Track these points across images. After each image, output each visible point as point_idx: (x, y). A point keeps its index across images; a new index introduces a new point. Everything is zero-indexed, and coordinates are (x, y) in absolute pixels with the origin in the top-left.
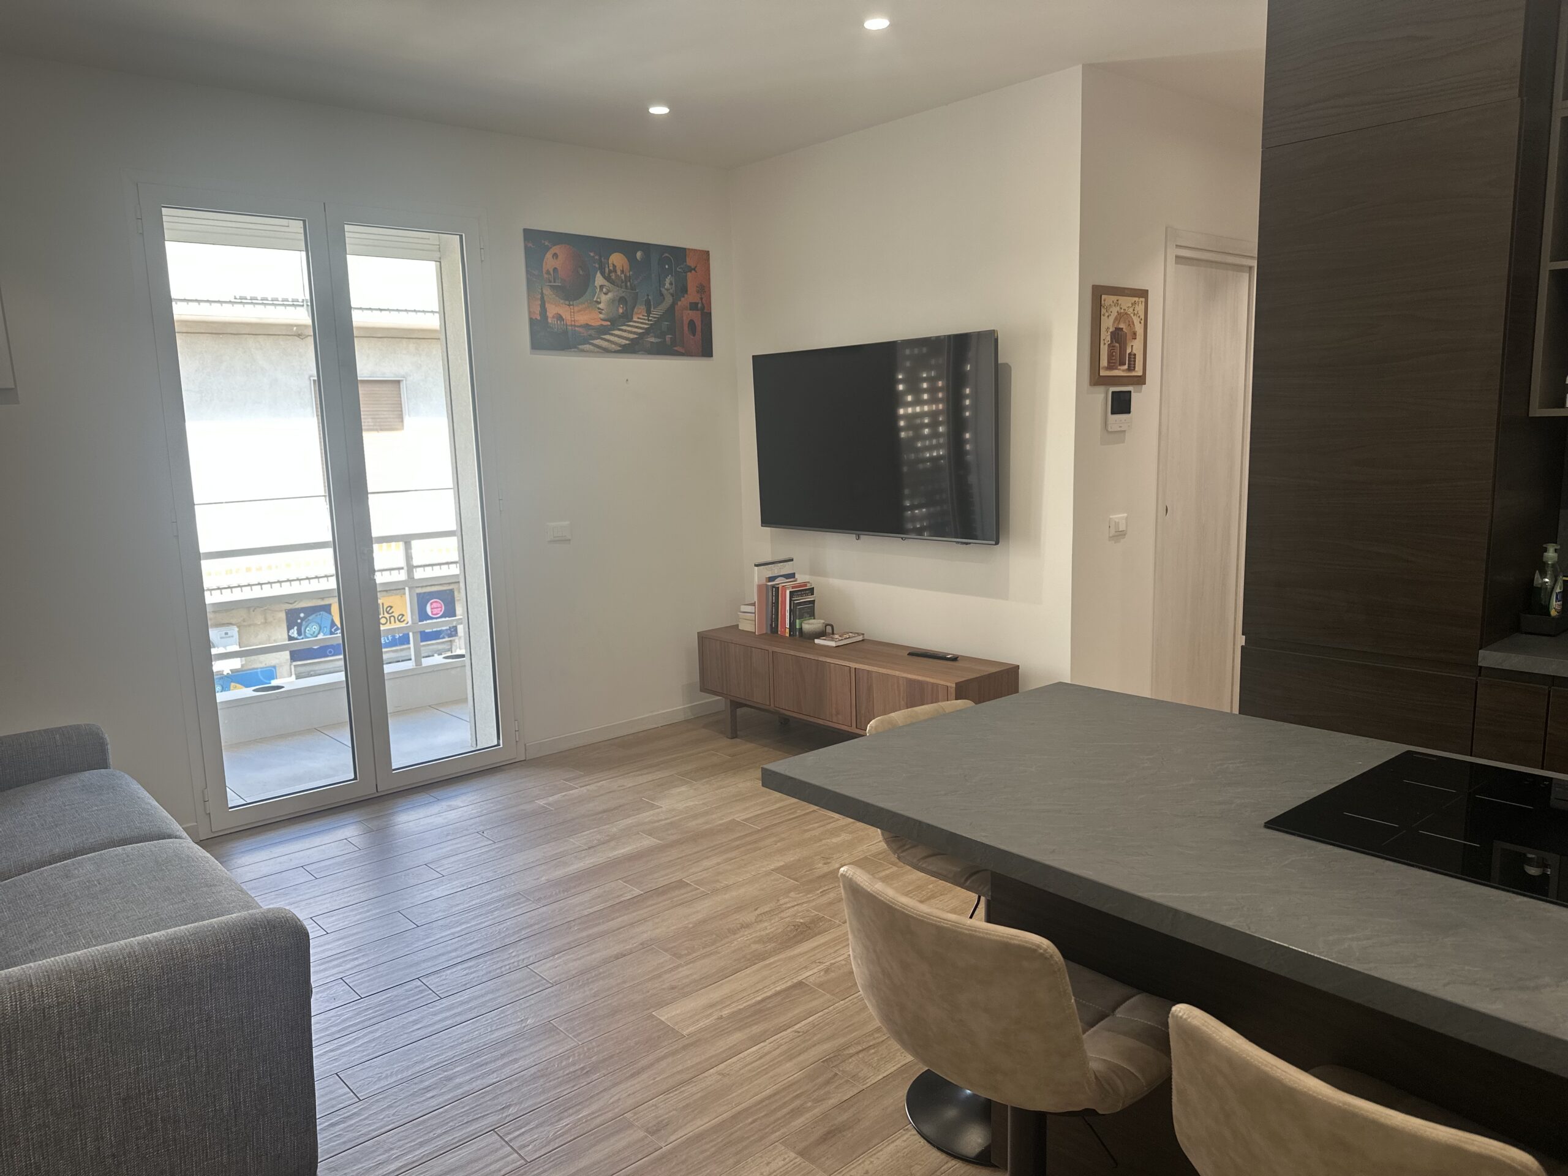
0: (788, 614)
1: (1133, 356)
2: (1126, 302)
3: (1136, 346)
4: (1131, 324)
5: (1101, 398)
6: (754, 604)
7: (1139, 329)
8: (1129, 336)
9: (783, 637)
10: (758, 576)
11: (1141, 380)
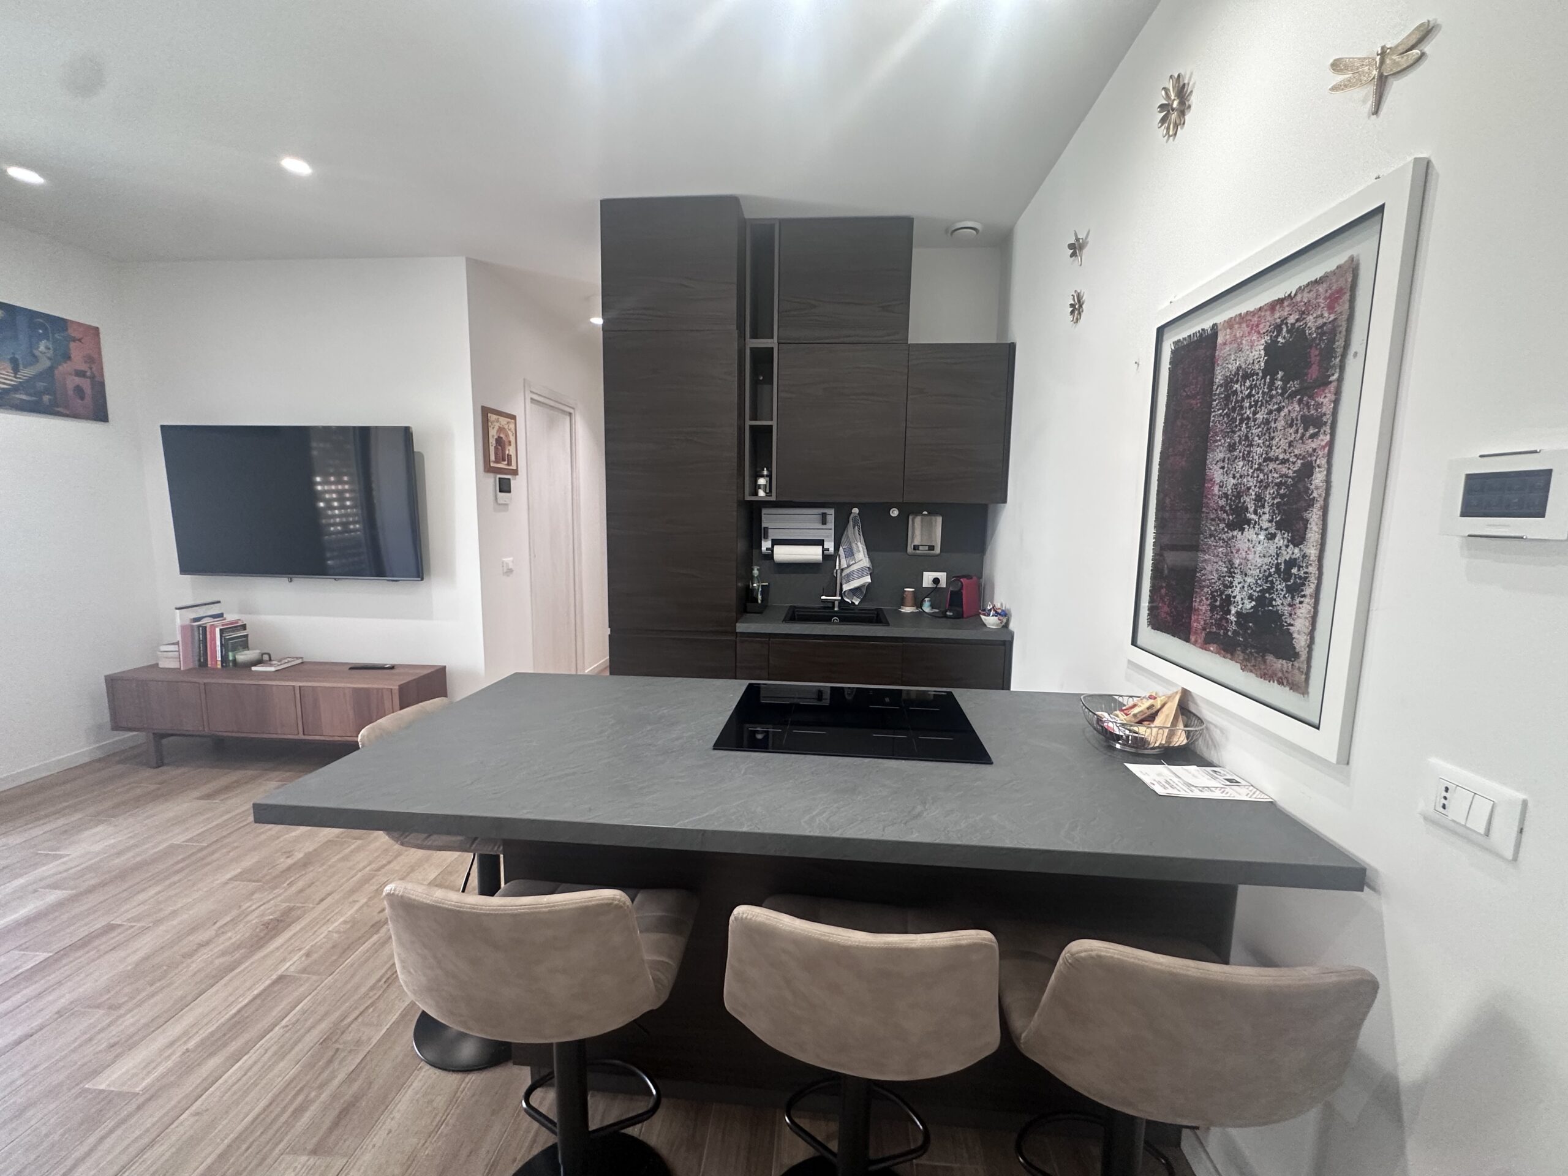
0: (218, 649)
1: (509, 456)
2: (503, 421)
3: (510, 450)
4: (507, 436)
5: (491, 481)
6: (177, 643)
7: (512, 439)
8: (507, 443)
9: (215, 669)
10: (180, 619)
11: (515, 472)
